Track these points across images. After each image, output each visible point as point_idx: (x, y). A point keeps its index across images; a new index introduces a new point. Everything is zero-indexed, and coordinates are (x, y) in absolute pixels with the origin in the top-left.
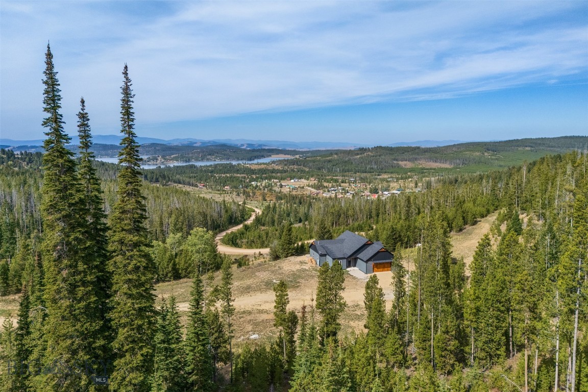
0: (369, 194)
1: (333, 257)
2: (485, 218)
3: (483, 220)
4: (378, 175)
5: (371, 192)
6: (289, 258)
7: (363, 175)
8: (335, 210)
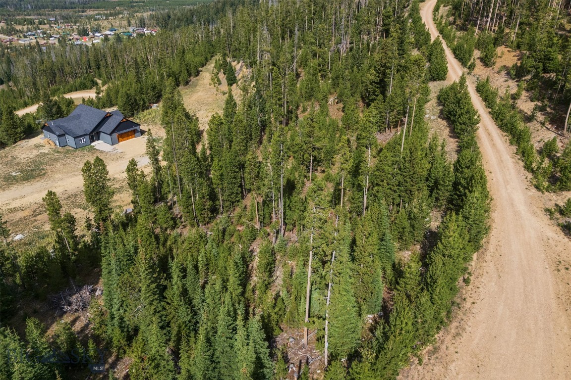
0: (77, 36)
1: (74, 136)
2: (205, 67)
3: (203, 69)
4: (83, 12)
5: (79, 34)
6: (18, 143)
7: (65, 12)
8: (46, 67)
